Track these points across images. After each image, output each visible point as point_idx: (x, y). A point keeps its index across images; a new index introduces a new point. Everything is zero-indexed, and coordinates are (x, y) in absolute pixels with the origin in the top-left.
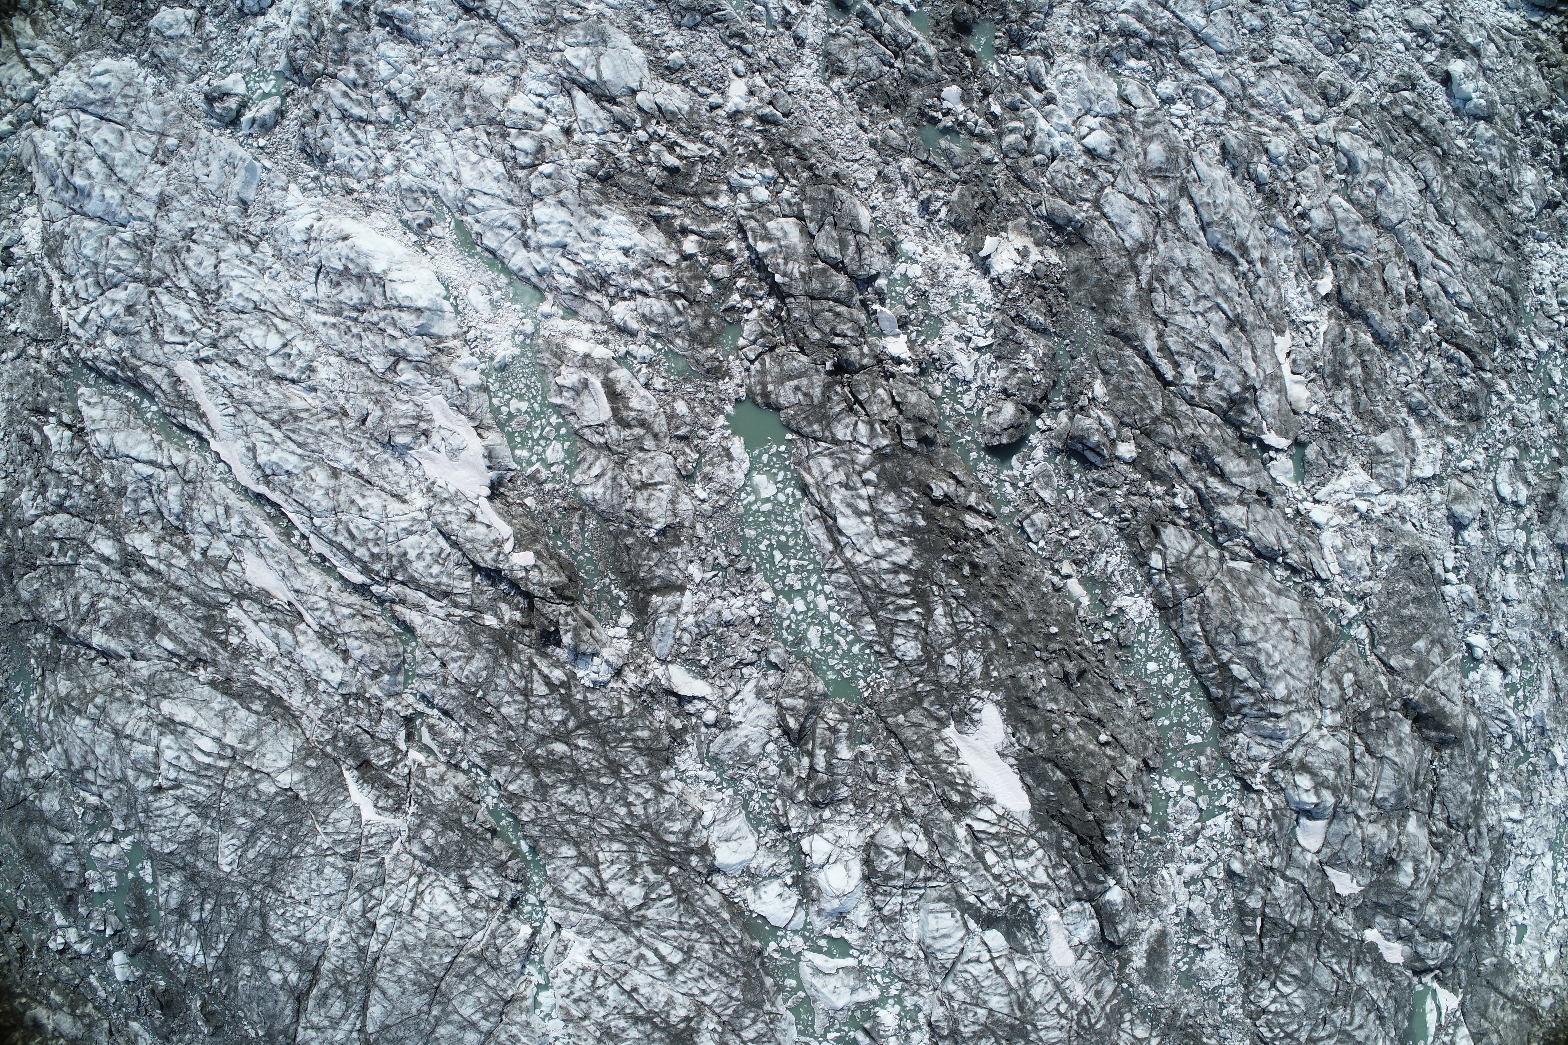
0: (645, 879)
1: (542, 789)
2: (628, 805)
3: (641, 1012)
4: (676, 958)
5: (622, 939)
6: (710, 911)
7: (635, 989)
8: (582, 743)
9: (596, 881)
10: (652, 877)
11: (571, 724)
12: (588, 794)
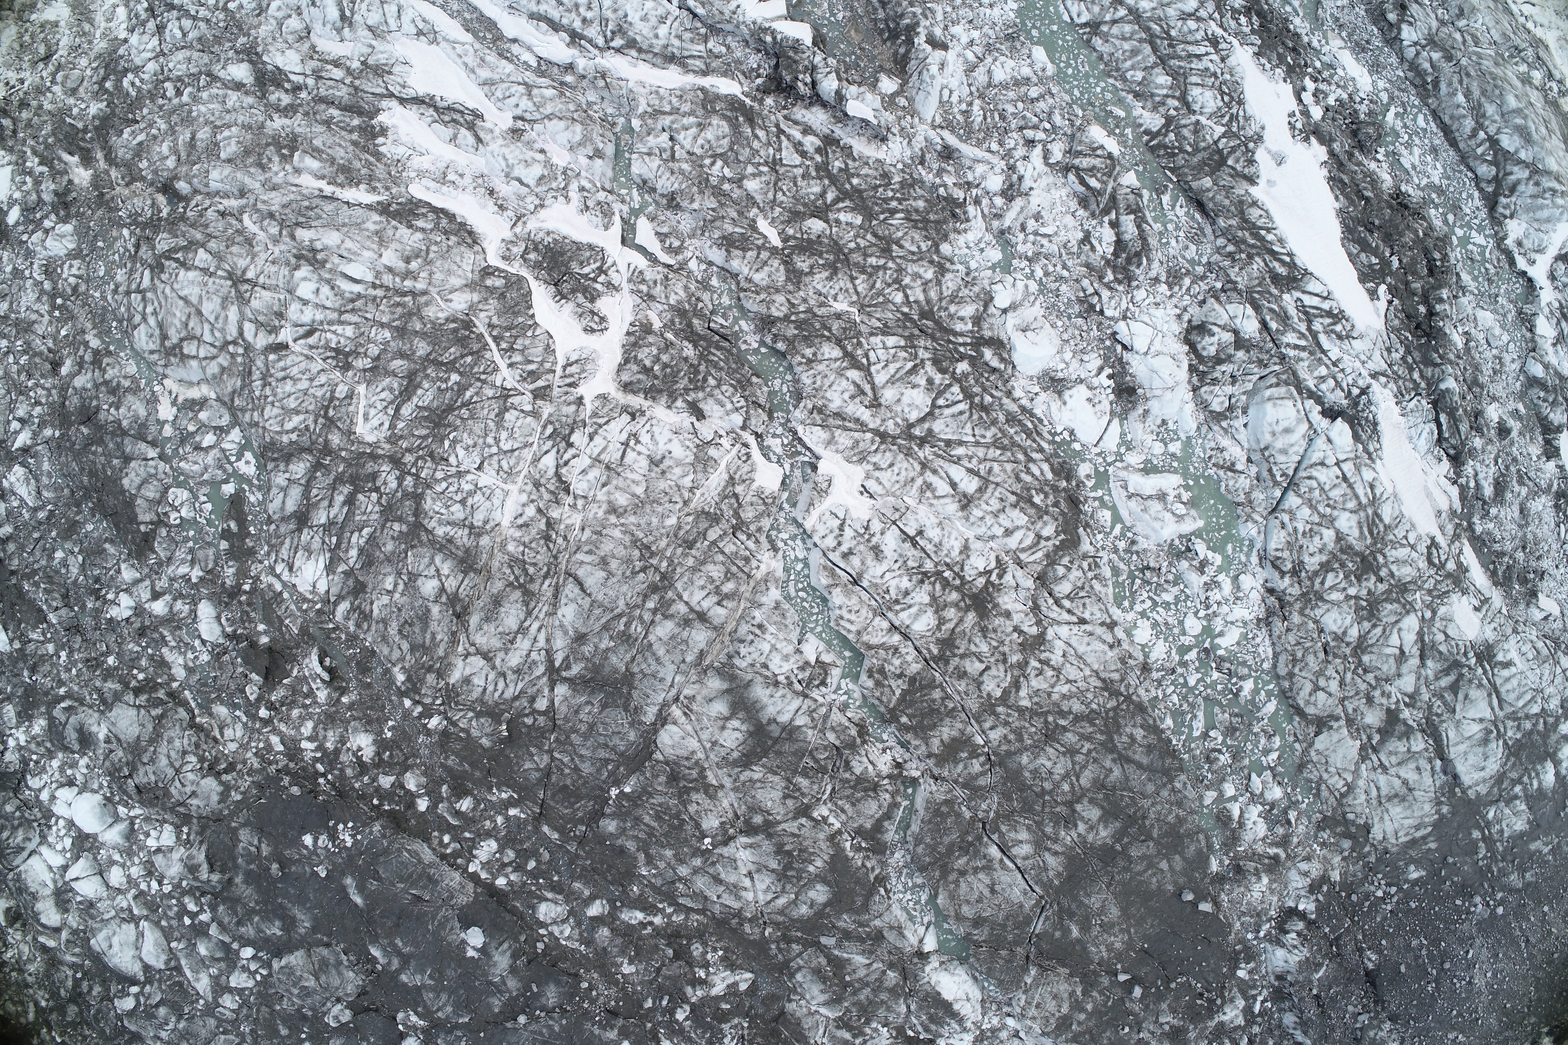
0: (930, 381)
1: (796, 277)
2: (903, 289)
3: (929, 566)
4: (970, 485)
5: (902, 463)
6: (1011, 419)
7: (920, 533)
8: (843, 217)
9: (867, 388)
10: (938, 378)
11: (830, 196)
12: (853, 279)
